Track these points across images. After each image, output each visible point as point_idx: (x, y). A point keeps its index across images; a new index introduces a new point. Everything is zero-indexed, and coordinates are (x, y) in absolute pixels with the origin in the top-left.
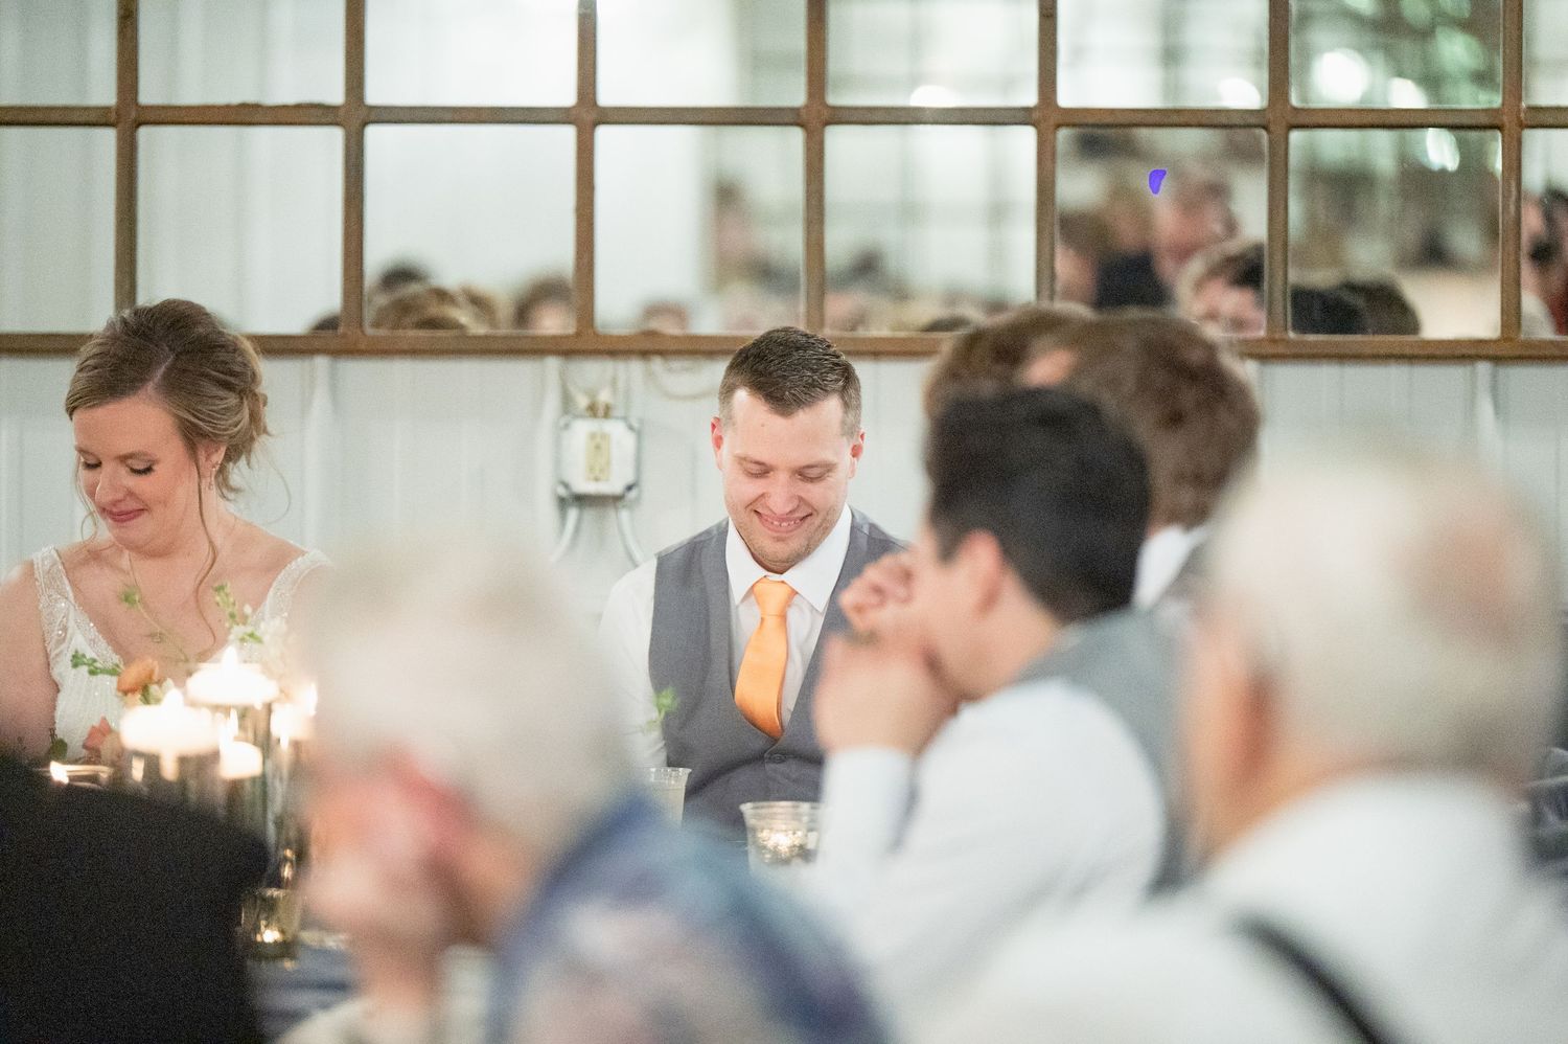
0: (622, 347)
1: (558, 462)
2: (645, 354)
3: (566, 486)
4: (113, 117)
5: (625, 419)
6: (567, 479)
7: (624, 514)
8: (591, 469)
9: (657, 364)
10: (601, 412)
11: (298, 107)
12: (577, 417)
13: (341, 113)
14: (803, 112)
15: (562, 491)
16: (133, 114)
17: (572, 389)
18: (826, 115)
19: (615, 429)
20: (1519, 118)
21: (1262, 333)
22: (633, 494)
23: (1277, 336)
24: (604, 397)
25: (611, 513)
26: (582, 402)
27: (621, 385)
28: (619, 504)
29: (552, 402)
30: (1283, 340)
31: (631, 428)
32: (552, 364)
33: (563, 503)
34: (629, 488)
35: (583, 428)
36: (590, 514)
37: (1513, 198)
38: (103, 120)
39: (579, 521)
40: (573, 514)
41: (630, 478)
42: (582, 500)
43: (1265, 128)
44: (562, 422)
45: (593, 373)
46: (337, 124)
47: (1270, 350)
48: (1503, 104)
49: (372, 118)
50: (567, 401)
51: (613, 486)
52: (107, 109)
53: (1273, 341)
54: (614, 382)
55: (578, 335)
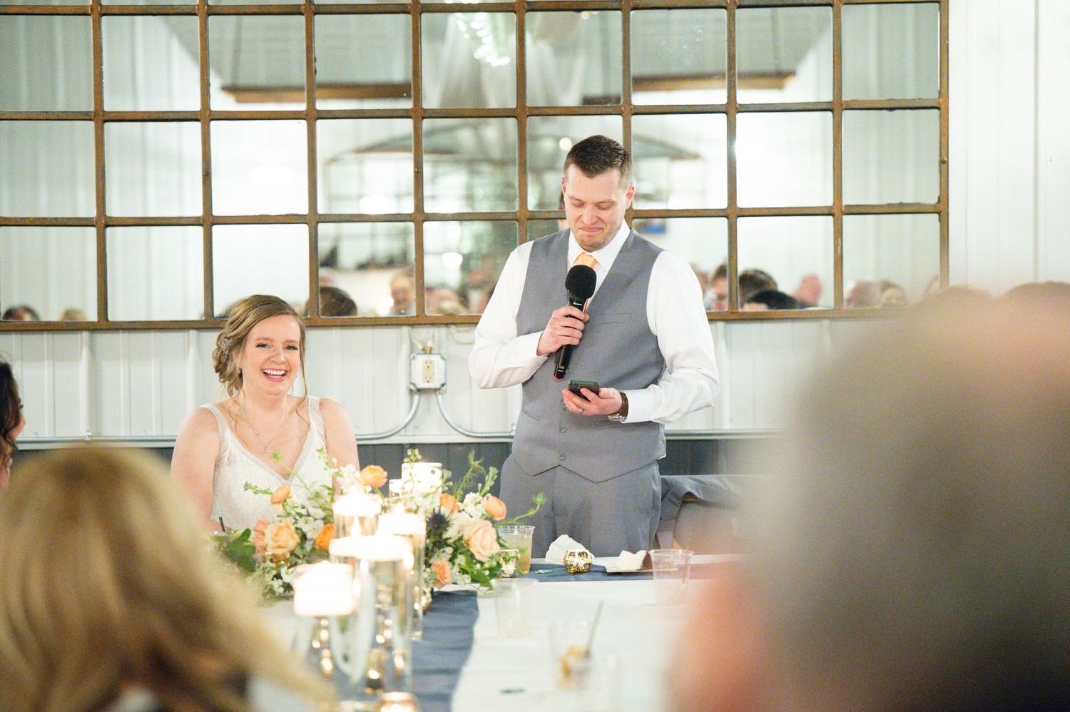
0: (438, 322)
1: (410, 374)
2: (447, 325)
3: (414, 385)
4: (201, 222)
5: (440, 354)
6: (414, 381)
7: (440, 397)
8: (426, 377)
9: (453, 329)
10: (428, 352)
11: (287, 215)
12: (418, 354)
13: (307, 217)
14: (518, 214)
15: (412, 387)
16: (211, 220)
17: (414, 340)
18: (528, 215)
19: (436, 359)
20: (841, 210)
21: (726, 310)
22: (445, 387)
23: (734, 311)
24: (430, 344)
25: (433, 396)
26: (420, 347)
27: (436, 339)
28: (438, 393)
29: (405, 347)
30: (737, 313)
31: (443, 358)
32: (405, 329)
33: (411, 391)
34: (443, 385)
35: (421, 359)
36: (424, 397)
37: (840, 246)
38: (196, 223)
39: (419, 399)
40: (416, 397)
41: (443, 382)
42: (420, 391)
43: (727, 217)
44: (412, 356)
45: (424, 333)
46: (306, 223)
47: (732, 317)
48: (834, 204)
49: (322, 219)
50: (412, 346)
51: (435, 384)
52: (198, 218)
53: (732, 313)
54: (433, 337)
55: (417, 316)
